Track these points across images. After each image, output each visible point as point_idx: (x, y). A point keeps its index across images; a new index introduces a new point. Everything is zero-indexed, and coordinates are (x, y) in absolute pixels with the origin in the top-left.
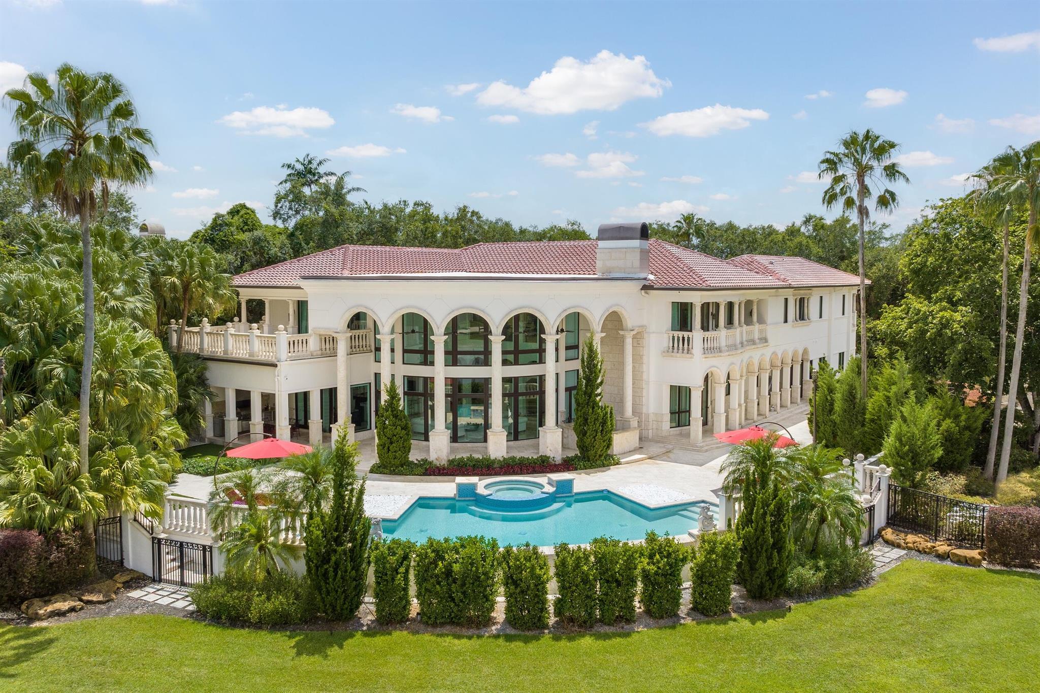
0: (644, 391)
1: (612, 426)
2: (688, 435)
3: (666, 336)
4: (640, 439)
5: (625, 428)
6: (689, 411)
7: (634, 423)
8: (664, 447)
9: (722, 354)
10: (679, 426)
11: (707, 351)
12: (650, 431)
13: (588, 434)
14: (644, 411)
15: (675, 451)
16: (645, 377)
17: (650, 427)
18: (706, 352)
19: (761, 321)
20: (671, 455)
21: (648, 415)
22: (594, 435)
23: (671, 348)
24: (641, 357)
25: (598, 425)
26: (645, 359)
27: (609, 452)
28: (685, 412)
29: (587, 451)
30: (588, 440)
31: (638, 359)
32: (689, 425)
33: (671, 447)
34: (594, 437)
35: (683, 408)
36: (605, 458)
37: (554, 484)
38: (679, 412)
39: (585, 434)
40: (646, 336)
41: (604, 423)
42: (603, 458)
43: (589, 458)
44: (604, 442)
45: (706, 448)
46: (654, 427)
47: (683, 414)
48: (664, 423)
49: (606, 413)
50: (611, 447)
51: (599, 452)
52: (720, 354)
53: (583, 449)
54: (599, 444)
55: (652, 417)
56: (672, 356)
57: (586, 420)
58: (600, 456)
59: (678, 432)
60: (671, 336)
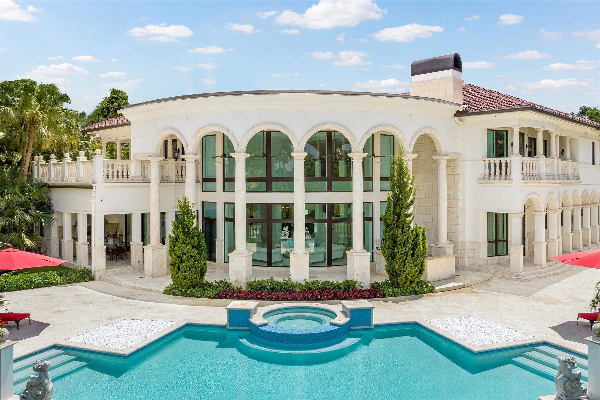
0: (460, 219)
1: (425, 249)
2: (508, 264)
3: (482, 163)
4: (457, 267)
5: (439, 253)
6: (507, 240)
7: (450, 250)
8: (482, 276)
9: (542, 181)
10: (496, 255)
11: (527, 176)
12: (467, 260)
13: (397, 258)
14: (460, 239)
15: (494, 280)
16: (460, 204)
17: (467, 256)
18: (526, 178)
19: (573, 159)
20: (490, 283)
21: (464, 243)
22: (404, 258)
23: (487, 175)
24: (456, 184)
25: (408, 248)
26: (460, 186)
27: (422, 278)
28: (503, 241)
29: (397, 275)
30: (397, 265)
31: (452, 187)
32: (507, 254)
33: (490, 275)
34: (404, 261)
35: (500, 237)
36: (417, 284)
37: (348, 313)
38: (497, 241)
39: (393, 258)
40: (460, 163)
41: (415, 246)
42: (414, 284)
43: (398, 284)
44: (415, 266)
45: (528, 277)
46: (471, 255)
47: (501, 243)
48: (481, 252)
49: (418, 235)
50: (424, 273)
51: (410, 278)
52: (540, 181)
53: (392, 274)
54: (410, 269)
55: (468, 246)
56: (489, 183)
57: (395, 242)
58: (411, 282)
59: (496, 261)
60: (487, 162)
